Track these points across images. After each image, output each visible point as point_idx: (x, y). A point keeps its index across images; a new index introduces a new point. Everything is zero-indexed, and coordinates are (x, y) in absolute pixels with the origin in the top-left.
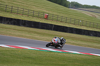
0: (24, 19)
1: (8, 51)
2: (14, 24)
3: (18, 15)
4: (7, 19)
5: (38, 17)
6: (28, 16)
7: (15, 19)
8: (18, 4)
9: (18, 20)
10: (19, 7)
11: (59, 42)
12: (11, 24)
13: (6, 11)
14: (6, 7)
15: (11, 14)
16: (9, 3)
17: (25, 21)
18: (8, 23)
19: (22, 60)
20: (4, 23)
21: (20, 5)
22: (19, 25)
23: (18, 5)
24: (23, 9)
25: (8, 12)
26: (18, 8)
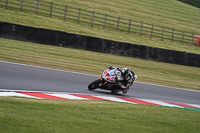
0: (154, 46)
1: (123, 109)
2: (135, 55)
3: (142, 37)
4: (121, 45)
5: (182, 42)
6: (162, 39)
7: (136, 46)
8: (143, 14)
9: (143, 48)
10: (144, 21)
11: (120, 78)
12: (129, 55)
13: (117, 29)
14: (118, 22)
15: (127, 36)
16: (125, 13)
17: (156, 49)
18: (122, 54)
19: (149, 127)
20: (113, 54)
21: (145, 18)
22: (144, 58)
23: (141, 17)
24: (152, 25)
25: (122, 31)
26: (142, 23)
